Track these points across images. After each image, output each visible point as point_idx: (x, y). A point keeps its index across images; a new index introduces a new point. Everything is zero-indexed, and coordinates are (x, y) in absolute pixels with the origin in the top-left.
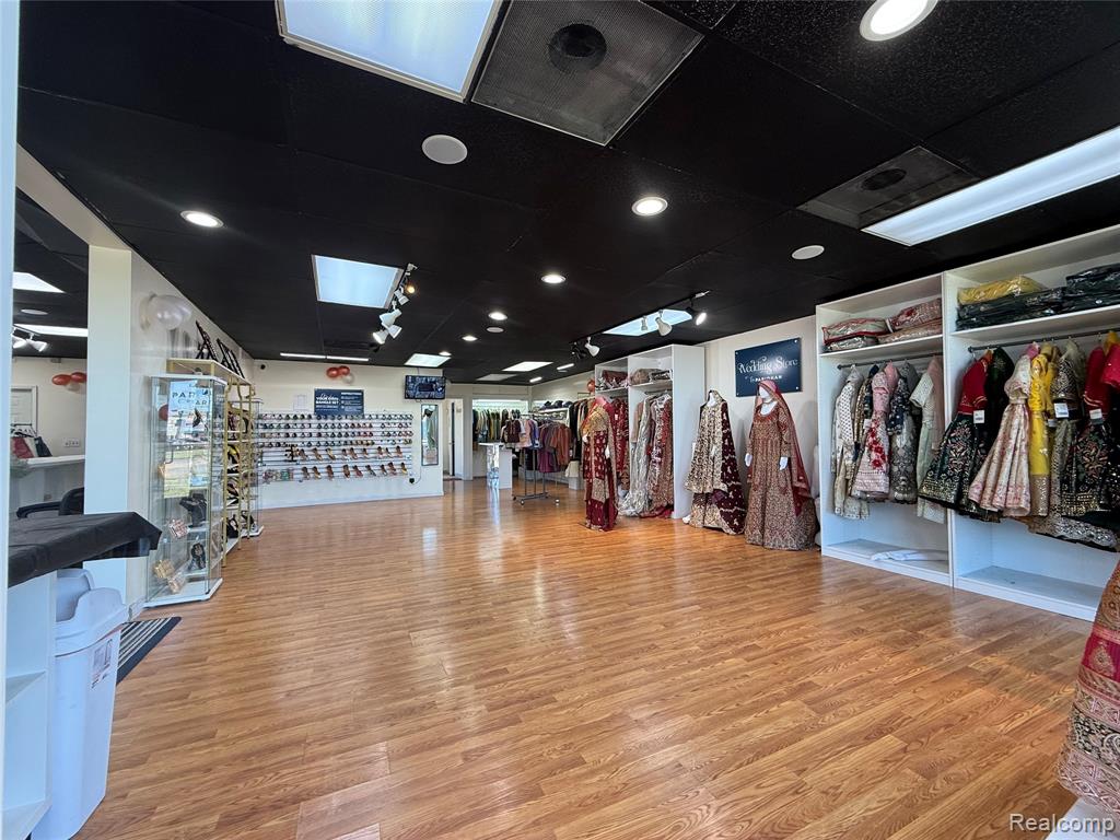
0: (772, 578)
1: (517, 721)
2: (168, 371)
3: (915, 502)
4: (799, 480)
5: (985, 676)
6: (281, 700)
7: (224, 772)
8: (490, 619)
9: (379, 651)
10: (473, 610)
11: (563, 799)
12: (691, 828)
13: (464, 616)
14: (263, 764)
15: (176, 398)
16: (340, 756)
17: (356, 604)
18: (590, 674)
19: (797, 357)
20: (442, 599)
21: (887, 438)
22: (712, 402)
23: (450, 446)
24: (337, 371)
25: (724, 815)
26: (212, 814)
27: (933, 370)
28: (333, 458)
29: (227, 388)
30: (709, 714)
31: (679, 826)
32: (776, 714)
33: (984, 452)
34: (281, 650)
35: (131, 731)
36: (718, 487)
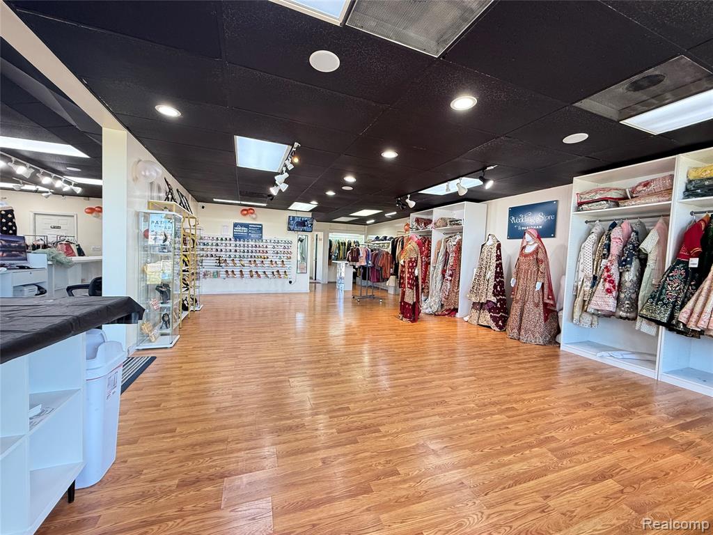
0: (526, 363)
1: (356, 442)
2: (149, 208)
3: (634, 319)
4: (548, 298)
5: (682, 445)
6: (213, 413)
7: (180, 454)
8: (338, 374)
9: (271, 389)
10: (328, 367)
11: (385, 496)
12: (470, 526)
13: (322, 371)
14: (203, 451)
15: (154, 224)
16: (248, 451)
17: (258, 357)
18: (403, 416)
19: (555, 213)
20: (309, 359)
21: (618, 274)
22: (490, 242)
23: (314, 262)
24: (247, 211)
25: (493, 521)
26: (174, 479)
27: (659, 227)
28: (243, 266)
29: (182, 220)
30: (482, 451)
31: (462, 524)
32: (529, 455)
33: (694, 288)
34: (212, 382)
35: (129, 423)
36: (489, 299)
